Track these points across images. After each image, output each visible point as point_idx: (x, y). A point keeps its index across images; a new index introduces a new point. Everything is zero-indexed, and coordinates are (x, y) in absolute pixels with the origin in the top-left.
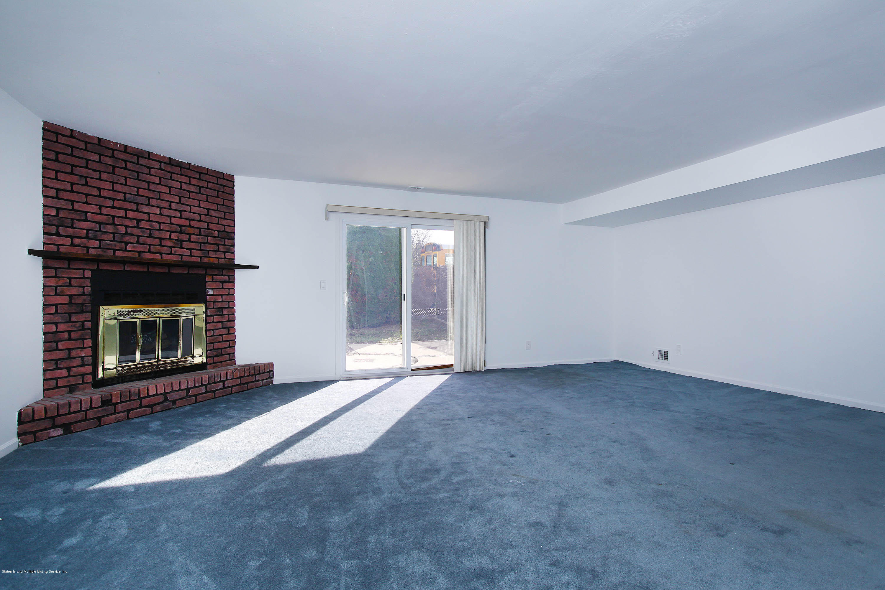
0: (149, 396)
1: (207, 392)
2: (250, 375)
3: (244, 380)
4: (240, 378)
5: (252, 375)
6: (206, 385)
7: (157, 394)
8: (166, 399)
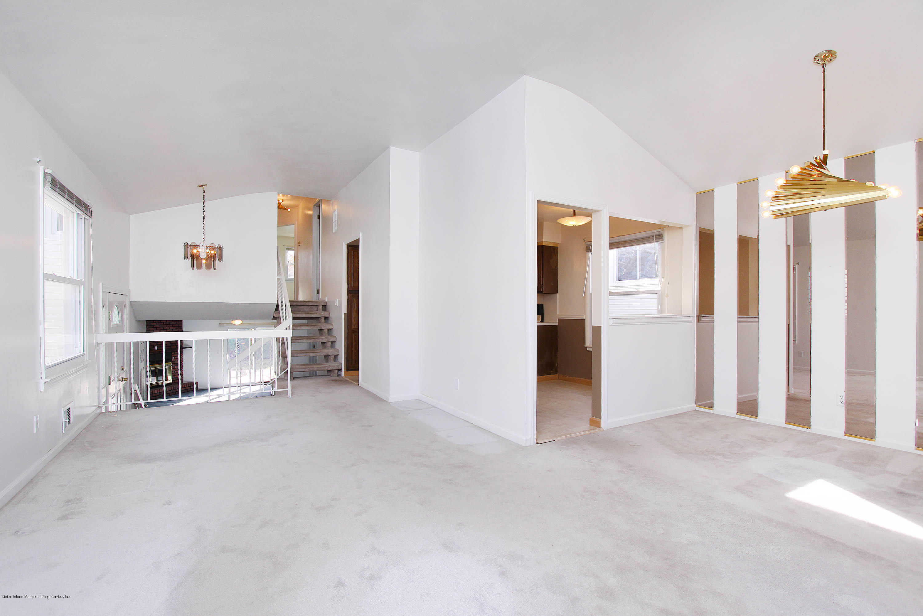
0: (155, 393)
1: (173, 392)
2: (188, 387)
3: (186, 388)
4: (185, 387)
5: (189, 387)
6: (173, 390)
7: (157, 393)
8: (160, 394)
